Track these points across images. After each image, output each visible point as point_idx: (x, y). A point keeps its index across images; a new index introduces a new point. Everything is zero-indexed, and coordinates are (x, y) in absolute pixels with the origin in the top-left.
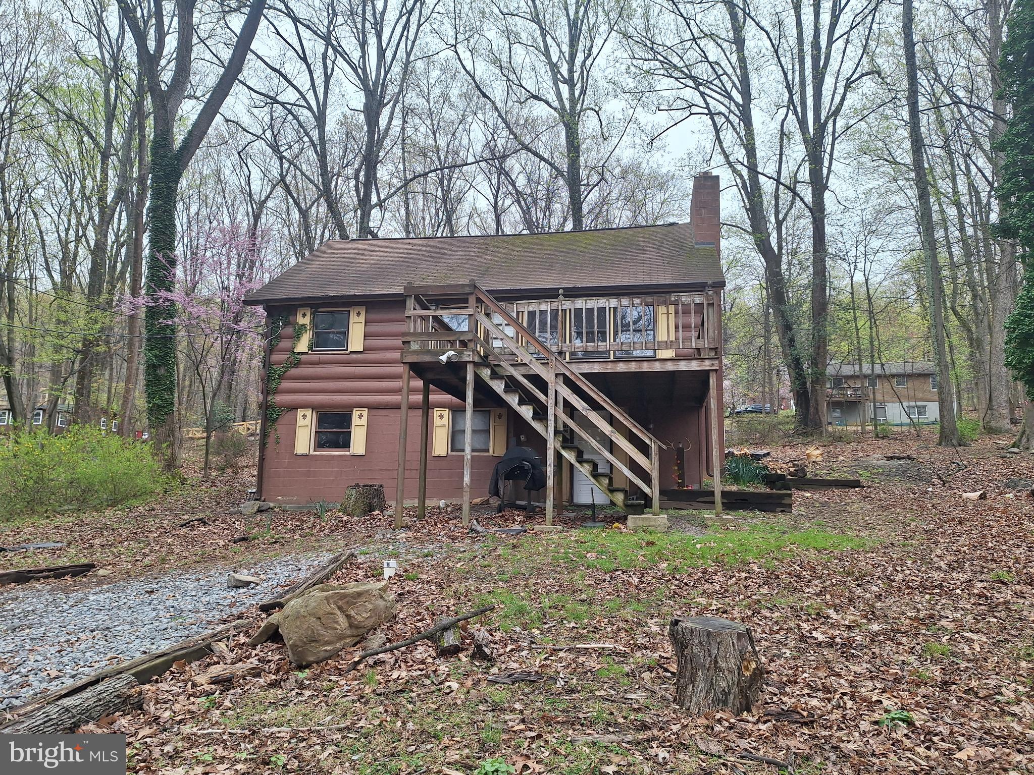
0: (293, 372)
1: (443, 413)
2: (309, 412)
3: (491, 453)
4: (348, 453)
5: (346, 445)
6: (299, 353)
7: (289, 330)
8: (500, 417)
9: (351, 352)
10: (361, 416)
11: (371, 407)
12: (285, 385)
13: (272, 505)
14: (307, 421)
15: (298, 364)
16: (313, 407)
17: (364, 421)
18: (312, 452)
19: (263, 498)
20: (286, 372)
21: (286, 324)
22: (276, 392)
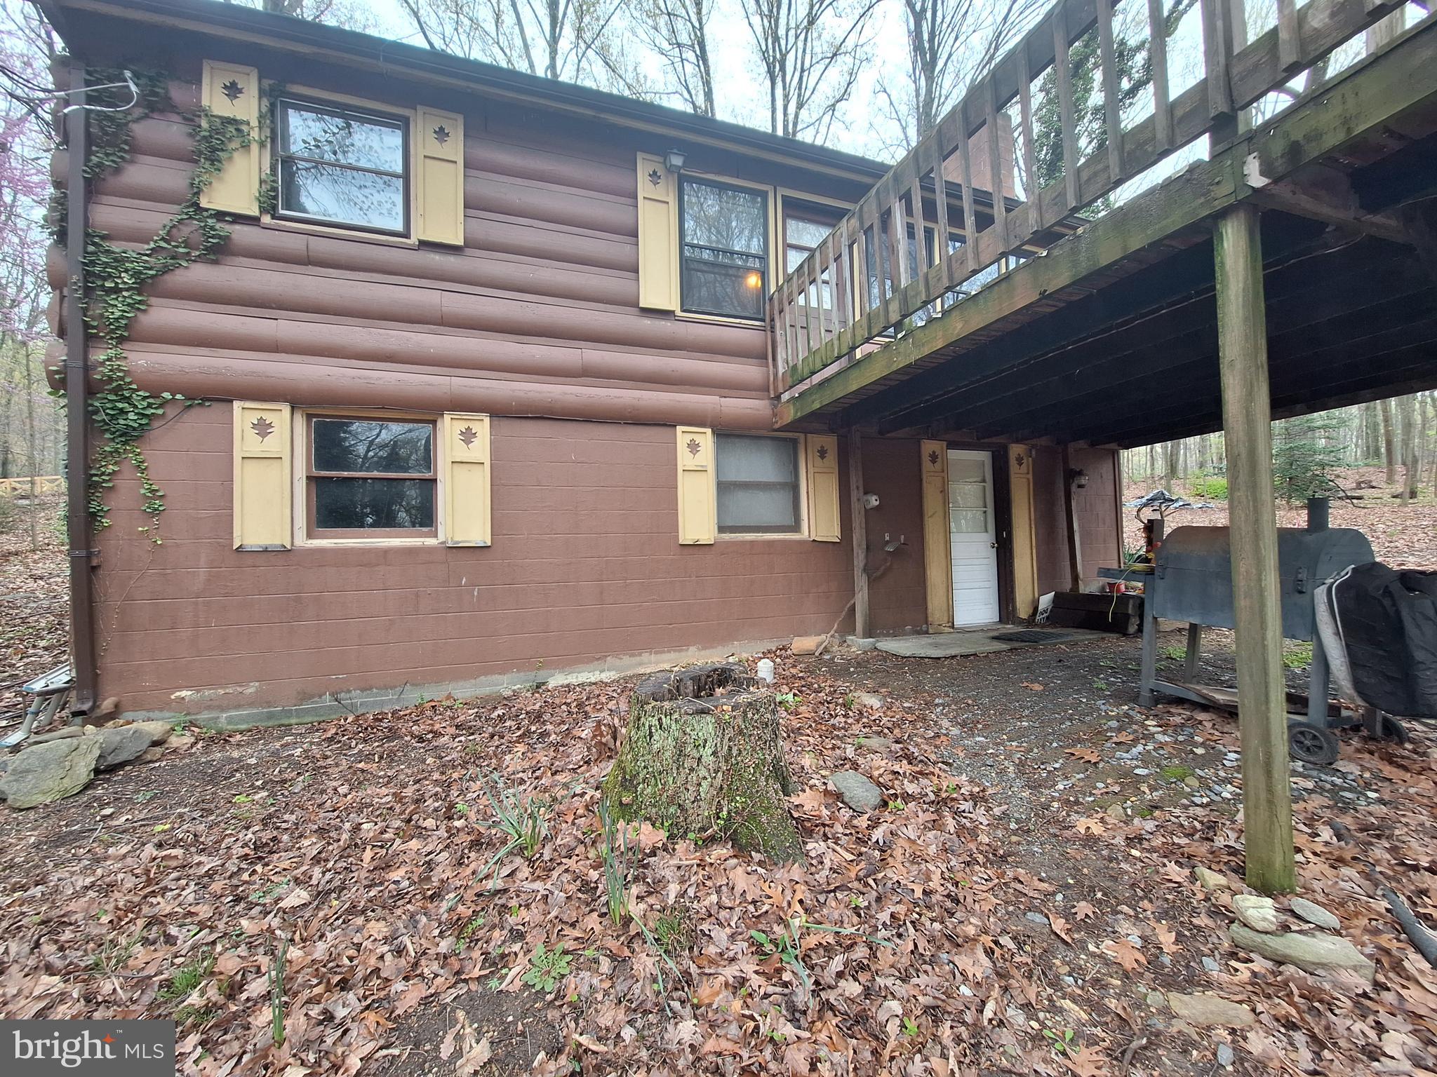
0: (199, 274)
1: (698, 439)
2: (280, 416)
3: (804, 534)
4: (430, 542)
5: (425, 517)
6: (220, 215)
7: (170, 131)
8: (822, 453)
9: (424, 245)
10: (468, 436)
11: (500, 412)
12: (163, 314)
13: (155, 728)
14: (276, 443)
15: (218, 251)
16: (298, 400)
17: (481, 449)
18: (302, 541)
19: (107, 705)
20: (166, 270)
21: (156, 105)
22: (126, 334)
